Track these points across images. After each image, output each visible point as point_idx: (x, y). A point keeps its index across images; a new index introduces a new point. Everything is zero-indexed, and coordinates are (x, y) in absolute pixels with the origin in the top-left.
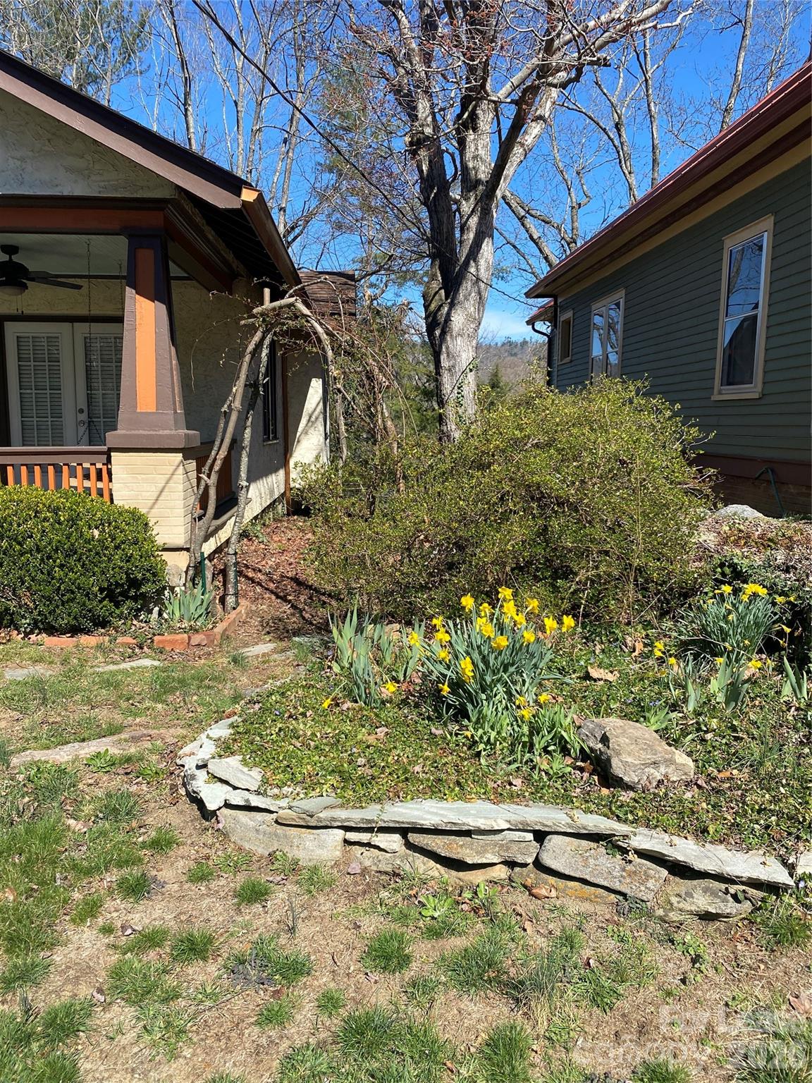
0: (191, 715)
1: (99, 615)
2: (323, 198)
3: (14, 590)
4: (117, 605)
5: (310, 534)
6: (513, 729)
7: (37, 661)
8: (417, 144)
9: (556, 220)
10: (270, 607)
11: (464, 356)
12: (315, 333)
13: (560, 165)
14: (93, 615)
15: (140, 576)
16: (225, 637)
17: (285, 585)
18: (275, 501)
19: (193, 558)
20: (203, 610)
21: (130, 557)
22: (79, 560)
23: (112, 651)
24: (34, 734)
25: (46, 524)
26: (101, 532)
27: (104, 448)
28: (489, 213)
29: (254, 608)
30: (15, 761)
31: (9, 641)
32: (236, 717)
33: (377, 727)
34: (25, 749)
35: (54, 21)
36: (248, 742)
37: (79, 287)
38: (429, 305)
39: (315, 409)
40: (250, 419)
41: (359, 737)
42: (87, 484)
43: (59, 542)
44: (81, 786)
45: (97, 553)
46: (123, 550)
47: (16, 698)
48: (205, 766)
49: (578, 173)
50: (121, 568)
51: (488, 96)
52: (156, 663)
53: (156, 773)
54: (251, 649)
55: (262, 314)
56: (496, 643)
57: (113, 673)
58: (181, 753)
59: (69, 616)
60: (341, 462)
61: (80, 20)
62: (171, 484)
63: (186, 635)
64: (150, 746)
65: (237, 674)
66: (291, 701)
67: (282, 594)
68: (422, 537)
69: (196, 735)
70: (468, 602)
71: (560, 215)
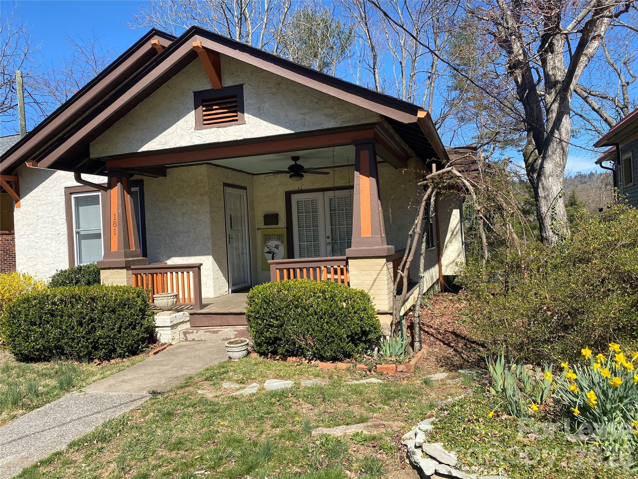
0: (405, 414)
1: (347, 351)
2: (452, 105)
3: (304, 335)
4: (356, 346)
5: (458, 304)
6: (631, 444)
7: (317, 376)
8: (513, 66)
9: (611, 95)
10: (440, 349)
11: (554, 188)
12: (465, 186)
13: (611, 61)
14: (344, 351)
15: (367, 329)
16: (417, 367)
17: (448, 336)
18: (434, 284)
19: (395, 319)
20: (403, 350)
21: (362, 318)
22: (336, 319)
23: (354, 372)
24: (321, 418)
25: (319, 300)
26: (347, 304)
27: (345, 257)
28: (565, 100)
29: (431, 350)
30: (314, 433)
31: (301, 364)
32: (434, 418)
33: (528, 433)
34: (318, 427)
35: (308, 41)
36: (445, 435)
37: (328, 173)
38: (528, 159)
39: (456, 228)
40: (425, 238)
41: (518, 438)
42: (336, 277)
43: (326, 309)
44: (350, 451)
45: (345, 316)
46: (359, 314)
47: (309, 397)
48: (420, 447)
49: (625, 63)
50: (358, 324)
51: (561, 31)
52: (380, 381)
53: (390, 448)
54: (433, 376)
55: (432, 178)
56: (612, 382)
57: (358, 386)
58: (403, 437)
59: (332, 351)
60: (484, 260)
61: (320, 38)
62: (380, 276)
63: (394, 365)
64: (385, 432)
65: (428, 391)
66: (468, 411)
67: (447, 342)
68: (545, 308)
69: (411, 427)
70: (587, 352)
71: (614, 91)
